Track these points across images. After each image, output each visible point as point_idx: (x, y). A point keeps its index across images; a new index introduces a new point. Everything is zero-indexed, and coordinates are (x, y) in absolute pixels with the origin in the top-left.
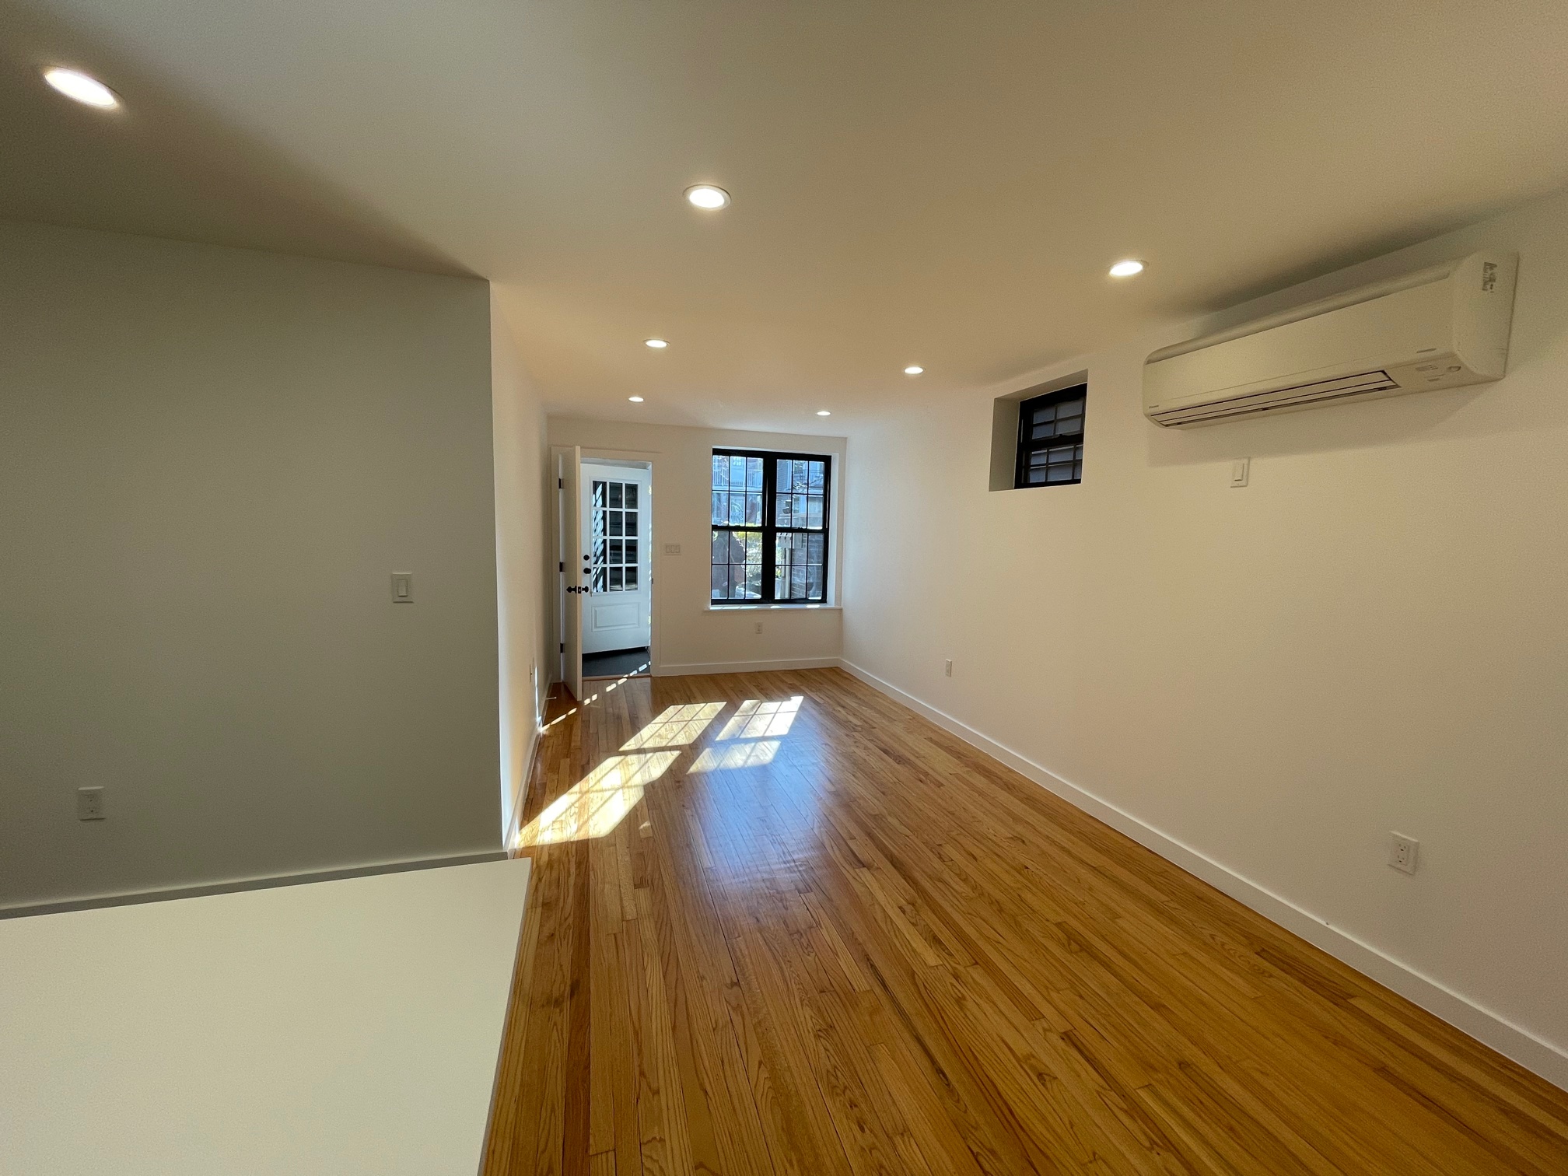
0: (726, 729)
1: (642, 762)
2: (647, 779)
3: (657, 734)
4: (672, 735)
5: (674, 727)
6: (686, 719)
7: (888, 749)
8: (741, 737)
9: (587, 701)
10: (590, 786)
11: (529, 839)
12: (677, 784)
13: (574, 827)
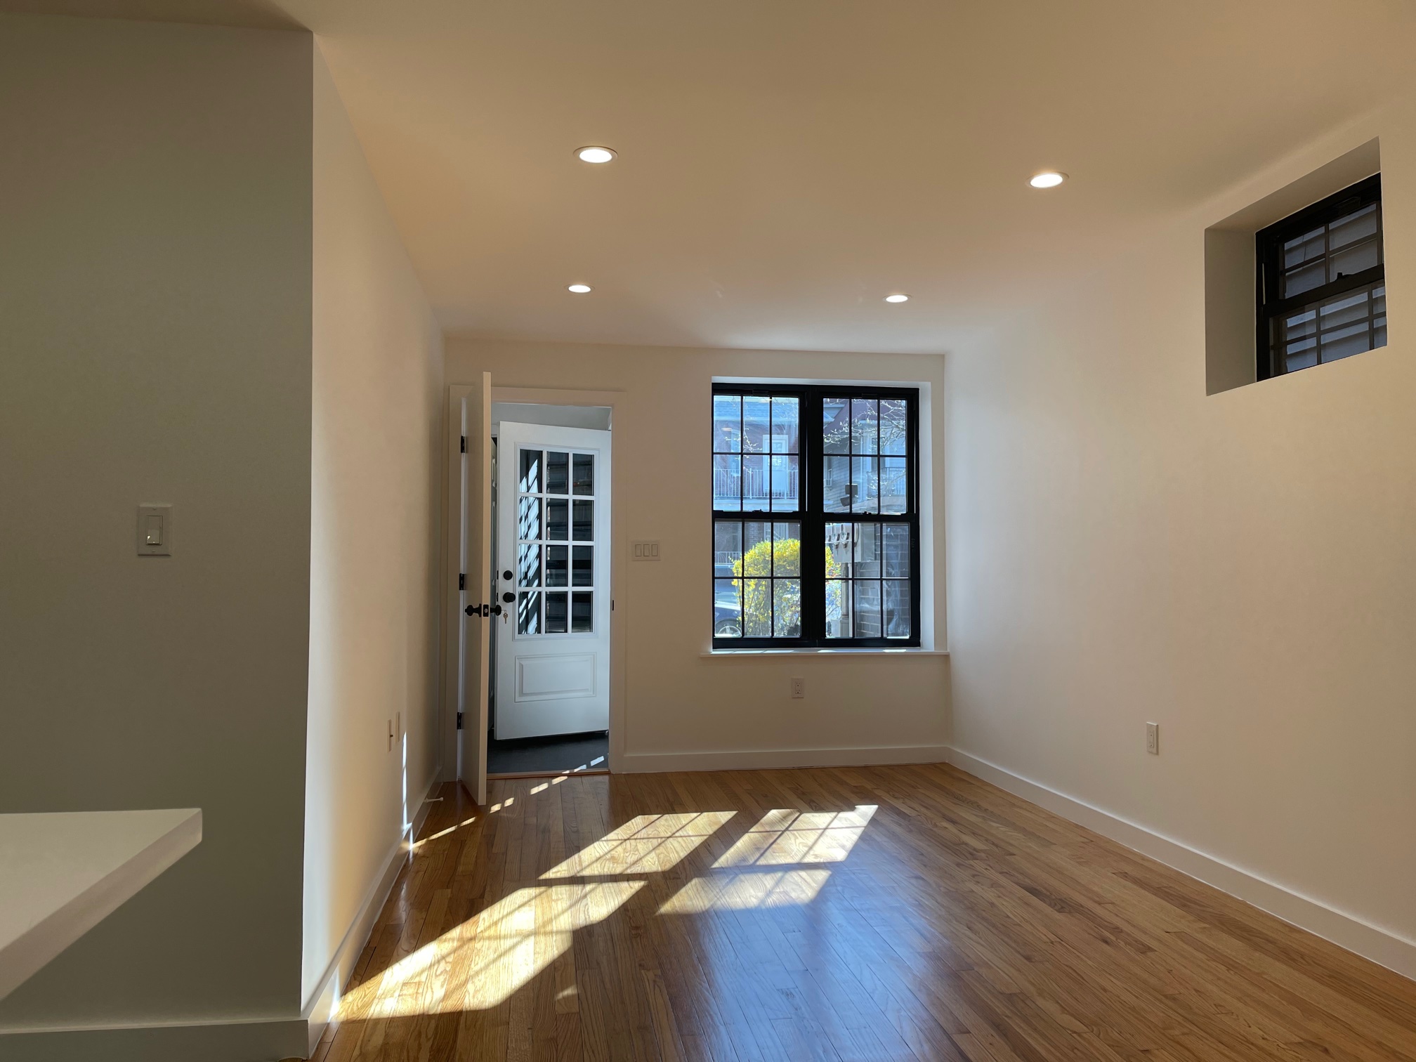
0: (732, 850)
1: (575, 897)
2: (581, 921)
3: (608, 856)
4: (635, 858)
5: (640, 846)
6: (662, 835)
7: (1038, 888)
8: (758, 863)
9: (496, 808)
10: (479, 930)
11: (355, 1008)
12: (633, 932)
13: (439, 993)
